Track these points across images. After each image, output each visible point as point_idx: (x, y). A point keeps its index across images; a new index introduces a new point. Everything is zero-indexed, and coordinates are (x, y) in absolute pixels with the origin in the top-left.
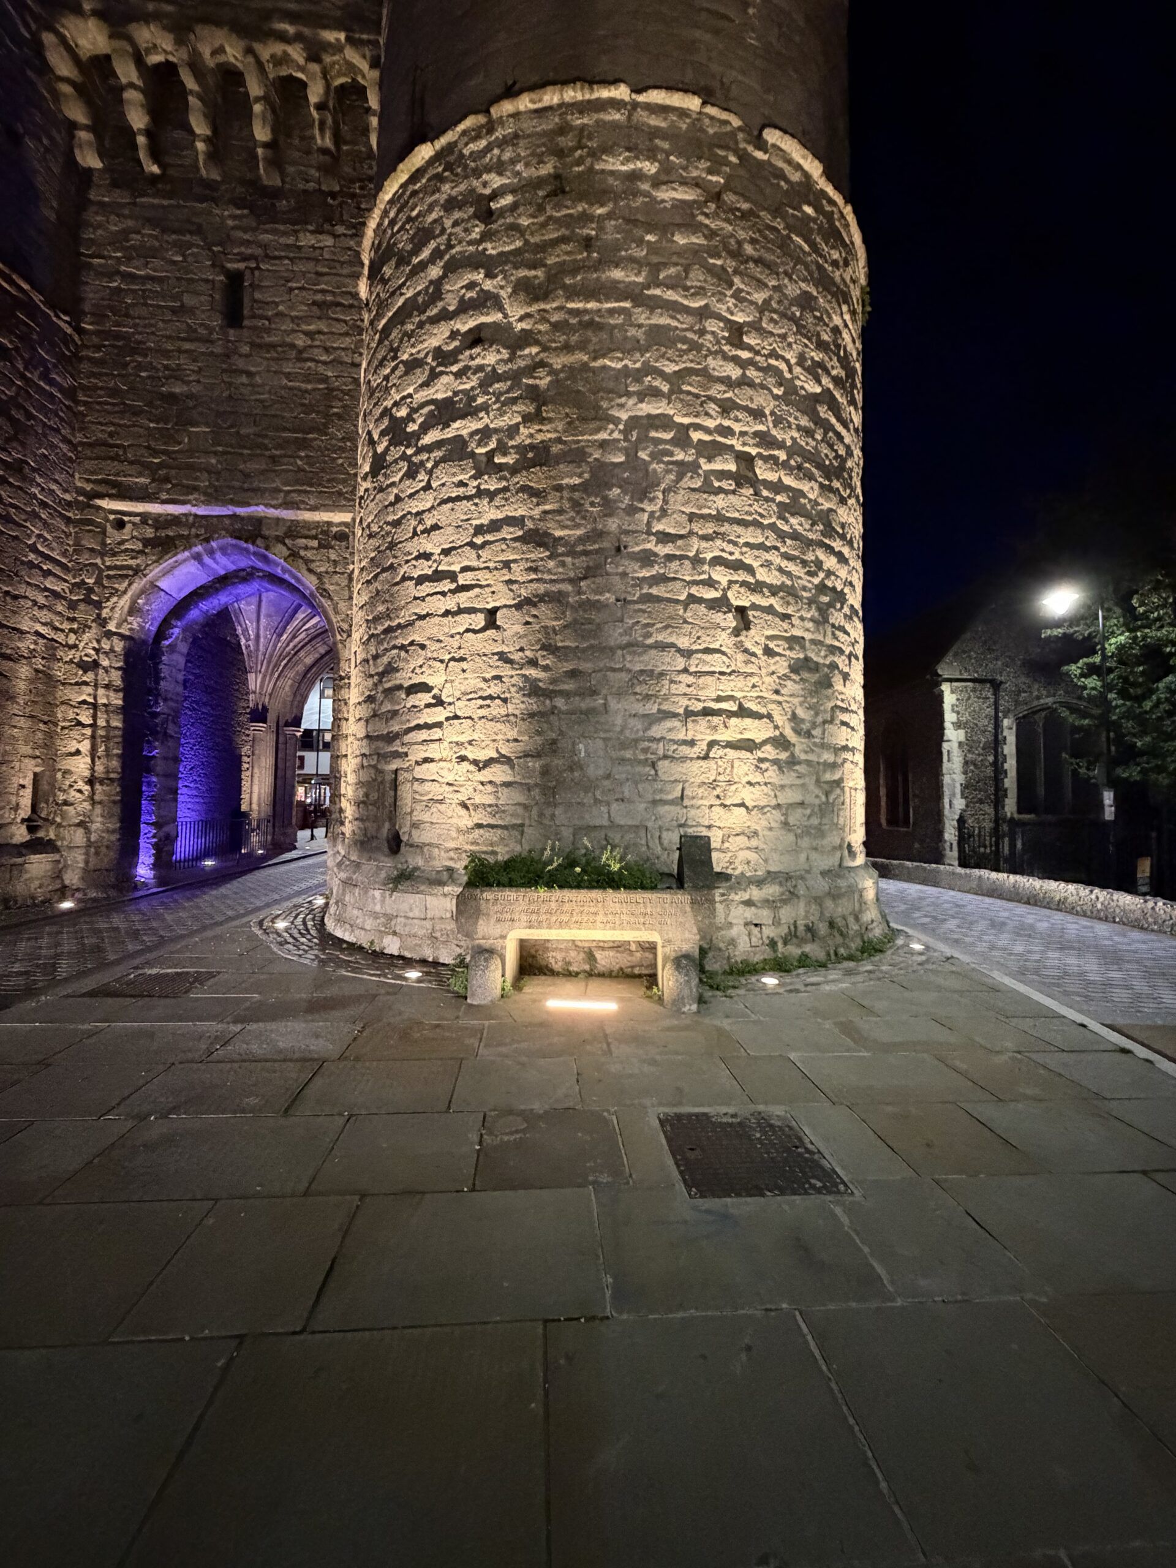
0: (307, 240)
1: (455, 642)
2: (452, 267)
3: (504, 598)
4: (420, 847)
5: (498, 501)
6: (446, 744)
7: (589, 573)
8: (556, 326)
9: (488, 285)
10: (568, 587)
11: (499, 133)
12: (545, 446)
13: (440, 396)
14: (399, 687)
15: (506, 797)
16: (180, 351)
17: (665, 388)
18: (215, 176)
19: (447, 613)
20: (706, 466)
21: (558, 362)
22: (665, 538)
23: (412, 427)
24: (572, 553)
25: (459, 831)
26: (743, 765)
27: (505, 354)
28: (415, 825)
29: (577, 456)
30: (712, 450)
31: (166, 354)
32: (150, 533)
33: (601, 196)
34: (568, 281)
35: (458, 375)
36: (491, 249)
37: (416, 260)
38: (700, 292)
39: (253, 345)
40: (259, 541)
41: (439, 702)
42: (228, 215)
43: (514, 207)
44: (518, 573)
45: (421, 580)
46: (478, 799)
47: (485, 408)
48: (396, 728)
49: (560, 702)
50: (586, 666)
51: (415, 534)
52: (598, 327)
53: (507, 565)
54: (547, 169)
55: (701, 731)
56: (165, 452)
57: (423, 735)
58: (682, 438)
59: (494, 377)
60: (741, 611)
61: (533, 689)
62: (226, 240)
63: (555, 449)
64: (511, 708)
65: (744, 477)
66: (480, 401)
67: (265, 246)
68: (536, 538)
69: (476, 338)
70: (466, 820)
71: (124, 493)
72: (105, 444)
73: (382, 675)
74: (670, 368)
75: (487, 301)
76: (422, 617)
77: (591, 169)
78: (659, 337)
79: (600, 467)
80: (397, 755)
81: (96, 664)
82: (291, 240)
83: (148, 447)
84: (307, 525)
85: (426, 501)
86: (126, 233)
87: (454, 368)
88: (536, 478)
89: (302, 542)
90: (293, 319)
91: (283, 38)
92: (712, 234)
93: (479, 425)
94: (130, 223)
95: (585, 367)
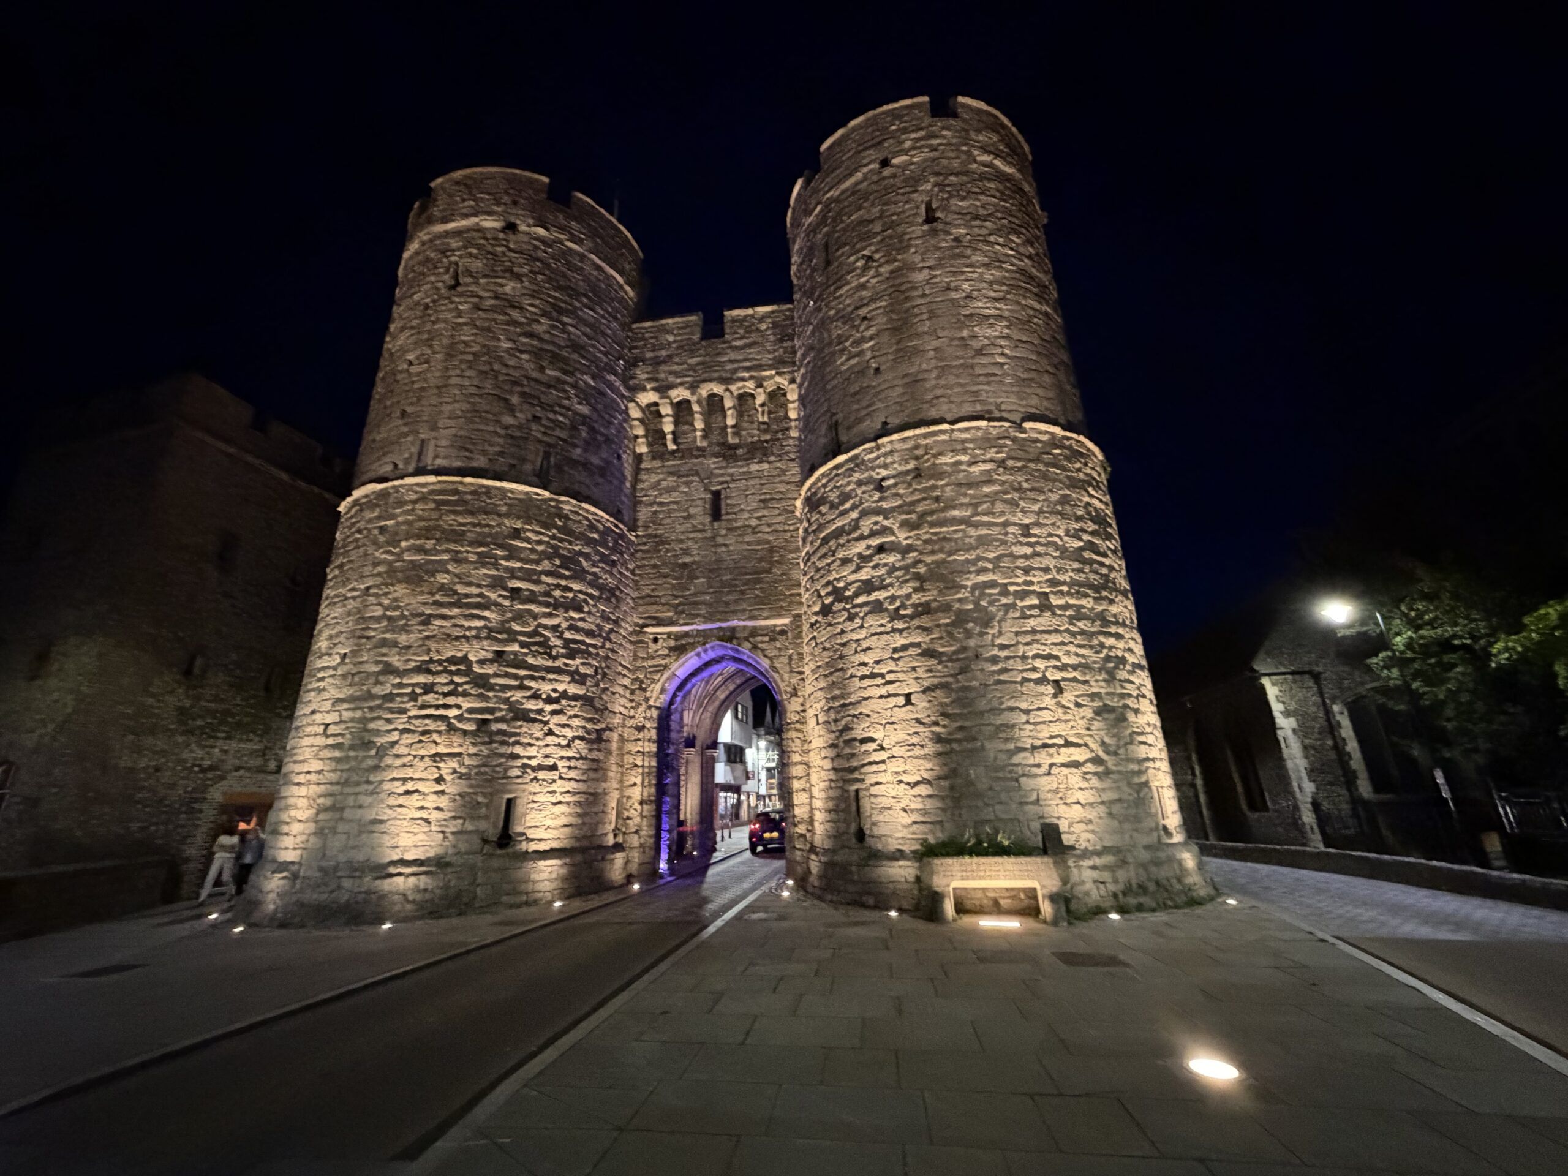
0: (754, 467)
1: (888, 713)
2: (864, 514)
3: (914, 687)
4: (879, 837)
5: (905, 634)
6: (889, 773)
7: (962, 671)
8: (926, 542)
9: (886, 523)
10: (950, 680)
11: (883, 450)
12: (928, 603)
13: (864, 578)
14: (855, 739)
15: (930, 804)
16: (688, 539)
17: (990, 566)
18: (705, 444)
19: (881, 697)
20: (1020, 604)
21: (929, 559)
22: (1003, 647)
23: (848, 593)
24: (951, 660)
25: (904, 826)
26: (1074, 778)
27: (899, 557)
28: (874, 824)
29: (946, 608)
30: (1023, 595)
31: (681, 541)
32: (672, 643)
33: (940, 475)
34: (929, 519)
35: (874, 567)
36: (885, 505)
37: (841, 508)
38: (1002, 513)
39: (728, 529)
40: (735, 642)
41: (882, 748)
42: (711, 462)
43: (895, 485)
44: (921, 672)
45: (863, 678)
46: (913, 806)
47: (891, 585)
48: (855, 764)
49: (955, 746)
50: (967, 724)
51: (856, 652)
52: (950, 540)
53: (914, 669)
54: (911, 465)
55: (1043, 758)
56: (682, 596)
57: (874, 768)
58: (1005, 593)
59: (893, 569)
60: (1057, 683)
61: (938, 739)
62: (711, 475)
63: (934, 605)
64: (926, 751)
65: (1045, 606)
66: (888, 581)
67: (731, 475)
68: (928, 653)
69: (881, 549)
70: (907, 819)
71: (660, 622)
72: (650, 596)
73: (842, 732)
74: (991, 555)
75: (885, 531)
76: (866, 699)
77: (934, 464)
78: (982, 541)
79: (960, 612)
80: (857, 780)
81: (643, 727)
82: (745, 469)
83: (672, 595)
84: (762, 628)
85: (862, 634)
86: (659, 482)
87: (871, 564)
88: (925, 621)
89: (759, 639)
90: (749, 511)
91: (743, 379)
92: (1004, 483)
93: (889, 594)
94: (661, 476)
95: (944, 561)
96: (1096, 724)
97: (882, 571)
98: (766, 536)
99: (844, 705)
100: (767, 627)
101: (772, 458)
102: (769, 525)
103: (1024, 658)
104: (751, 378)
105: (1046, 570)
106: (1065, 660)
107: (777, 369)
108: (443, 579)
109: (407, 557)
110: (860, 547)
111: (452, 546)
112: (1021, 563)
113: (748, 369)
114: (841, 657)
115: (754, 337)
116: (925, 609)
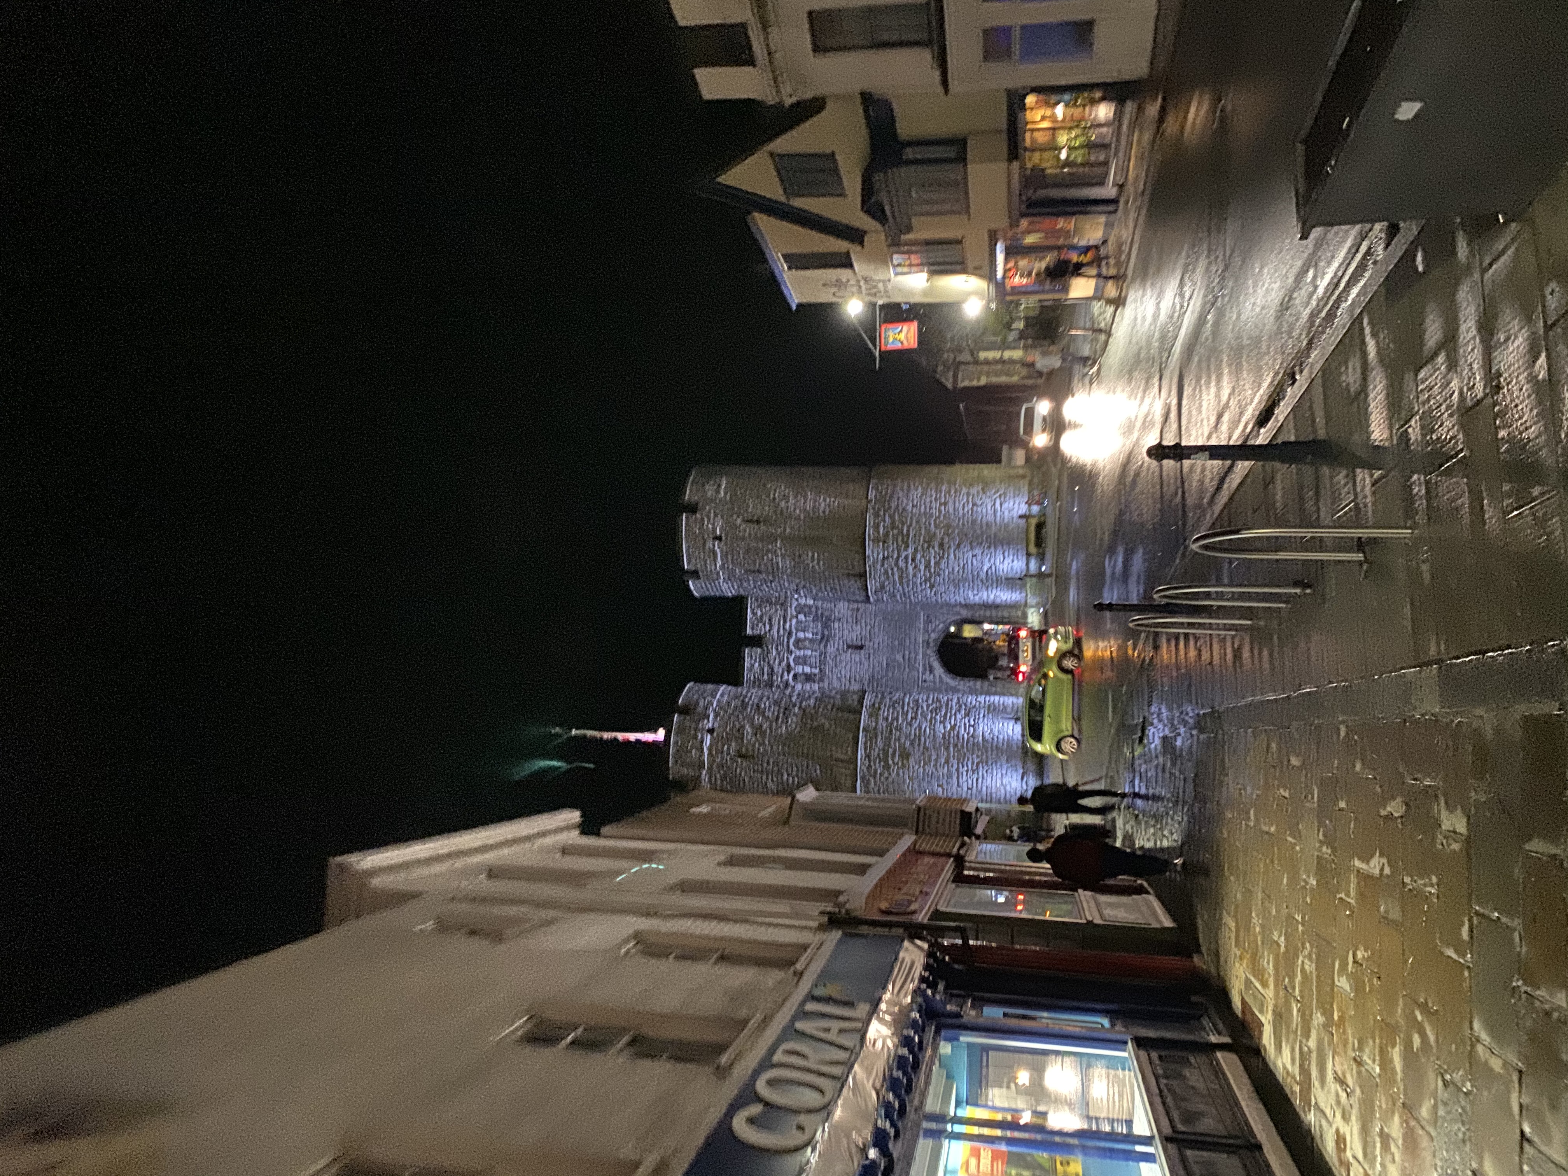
1: (978, 564)
2: (896, 565)
3: (970, 553)
4: (1021, 571)
5: (950, 554)
6: (1000, 566)
7: (966, 536)
8: (915, 541)
9: (903, 557)
10: (969, 540)
11: (871, 555)
13: (923, 568)
14: (986, 576)
16: (873, 663)
17: (928, 521)
18: (819, 652)
19: (972, 566)
20: (943, 513)
22: (959, 521)
23: (928, 575)
24: (962, 539)
27: (918, 553)
28: (1017, 572)
30: (940, 511)
31: (874, 666)
32: (928, 672)
33: (887, 534)
34: (905, 539)
35: (920, 562)
36: (895, 556)
37: (890, 575)
38: (907, 513)
39: (870, 641)
41: (991, 567)
42: (831, 649)
43: (888, 551)
44: (965, 550)
45: (963, 572)
47: (929, 557)
48: (995, 578)
49: (992, 542)
50: (985, 536)
51: (953, 573)
52: (915, 533)
53: (963, 553)
54: (881, 544)
55: (998, 514)
57: (998, 571)
58: (939, 517)
60: (973, 505)
62: (838, 649)
63: (940, 542)
64: (993, 552)
65: (945, 504)
66: (927, 558)
67: (839, 638)
68: (959, 546)
69: (913, 560)
70: (1014, 559)
74: (924, 520)
75: (906, 557)
76: (972, 572)
77: (882, 535)
78: (918, 522)
79: (944, 534)
80: (1001, 578)
82: (837, 630)
85: (946, 570)
87: (919, 564)
88: (946, 547)
90: (862, 630)
92: (894, 511)
93: (933, 558)
95: (924, 537)
96: (988, 494)
97: (923, 561)
98: (877, 621)
99: (973, 581)
100: (924, 624)
101: (832, 616)
102: (871, 619)
103: (964, 515)
104: (790, 621)
105: (931, 502)
106: (965, 500)
108: (908, 743)
109: (896, 760)
111: (893, 741)
113: (785, 622)
114: (954, 580)
115: (766, 619)
116: (941, 545)
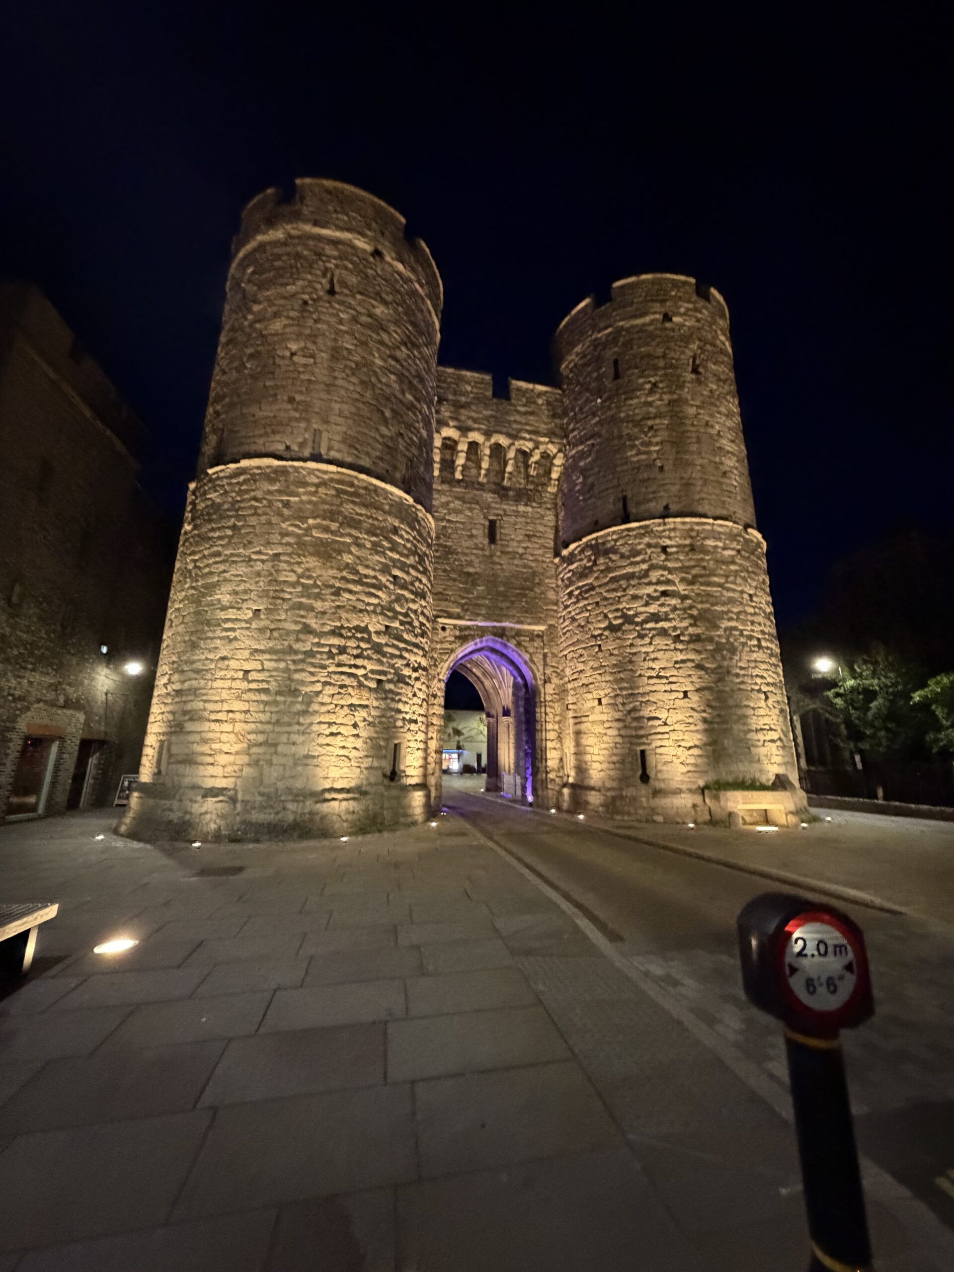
0: (521, 508)
1: (672, 702)
2: (653, 567)
3: (689, 688)
4: (664, 780)
5: (684, 653)
6: (671, 741)
7: (720, 680)
8: (698, 595)
9: (670, 577)
10: (713, 685)
11: (668, 527)
12: (698, 635)
13: (652, 611)
14: (643, 717)
15: (699, 761)
16: (472, 554)
17: (735, 617)
18: (485, 481)
19: (665, 691)
20: (749, 643)
21: (699, 606)
22: (742, 668)
23: (637, 620)
24: (713, 672)
25: (682, 773)
26: (773, 748)
27: (679, 601)
28: (660, 771)
29: (710, 640)
30: (750, 638)
31: (466, 554)
32: (457, 633)
33: (707, 552)
34: (700, 580)
35: (662, 605)
36: (669, 565)
37: (632, 559)
38: (740, 585)
39: (502, 552)
40: (505, 638)
41: (665, 724)
42: (489, 497)
43: (677, 553)
44: (694, 679)
45: (650, 677)
46: (688, 761)
47: (674, 619)
48: (642, 732)
49: (716, 726)
50: (723, 713)
51: (645, 660)
52: (712, 596)
53: (690, 676)
54: (688, 542)
55: (761, 736)
56: (468, 598)
57: (660, 736)
58: (742, 635)
59: (675, 609)
60: (765, 693)
61: (705, 720)
62: (489, 507)
63: (703, 636)
64: (698, 728)
65: (759, 646)
66: (671, 616)
67: (504, 510)
68: (699, 667)
69: (664, 594)
70: (684, 769)
71: (450, 616)
72: (441, 593)
73: (630, 712)
74: (735, 610)
75: (668, 582)
76: (652, 691)
77: (702, 544)
78: (731, 601)
79: (718, 643)
80: (644, 744)
82: (515, 508)
83: (460, 596)
84: (525, 631)
85: (651, 649)
86: (448, 503)
87: (658, 603)
88: (698, 646)
89: (522, 638)
90: (518, 541)
91: (524, 439)
92: (740, 565)
93: (672, 625)
94: (450, 499)
95: (709, 609)
97: (666, 609)
98: (530, 563)
99: (632, 694)
100: (528, 631)
101: (534, 504)
102: (532, 555)
103: (751, 676)
104: (531, 440)
105: (760, 624)
106: (768, 680)
107: (550, 437)
108: (348, 559)
109: (315, 533)
110: (650, 590)
111: (354, 532)
112: (750, 618)
113: (529, 432)
114: (631, 662)
115: (532, 408)
116: (695, 639)
